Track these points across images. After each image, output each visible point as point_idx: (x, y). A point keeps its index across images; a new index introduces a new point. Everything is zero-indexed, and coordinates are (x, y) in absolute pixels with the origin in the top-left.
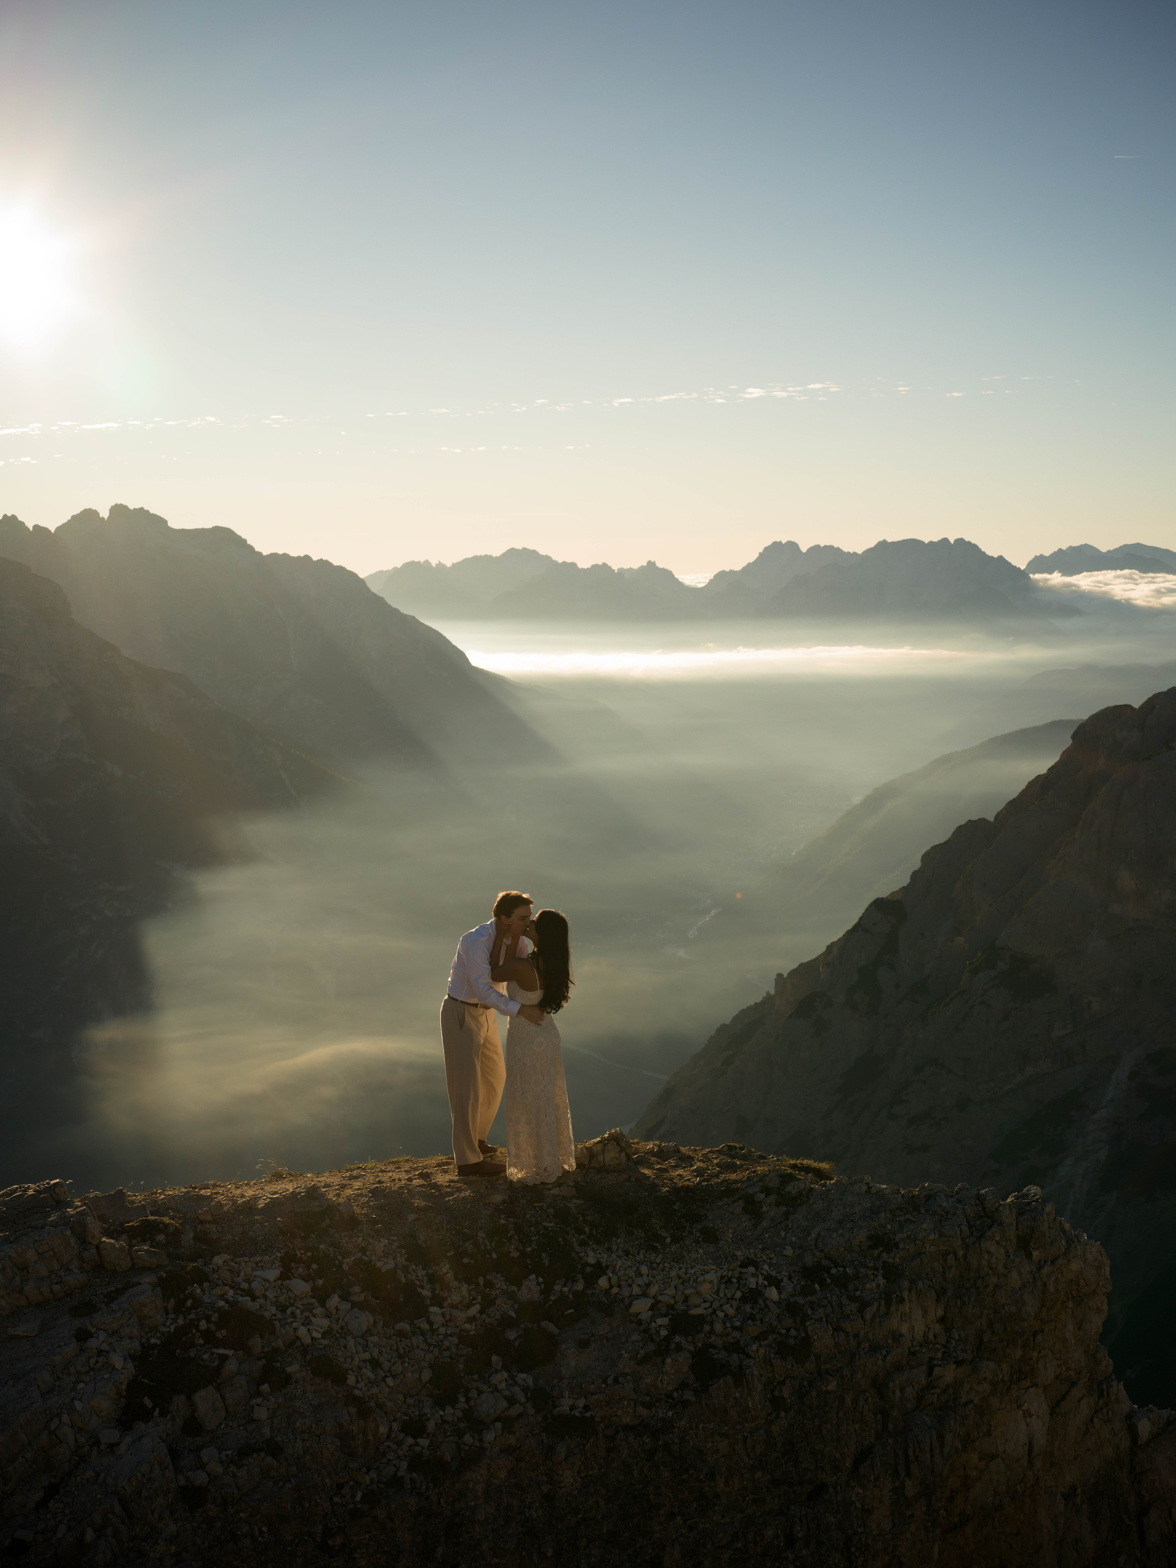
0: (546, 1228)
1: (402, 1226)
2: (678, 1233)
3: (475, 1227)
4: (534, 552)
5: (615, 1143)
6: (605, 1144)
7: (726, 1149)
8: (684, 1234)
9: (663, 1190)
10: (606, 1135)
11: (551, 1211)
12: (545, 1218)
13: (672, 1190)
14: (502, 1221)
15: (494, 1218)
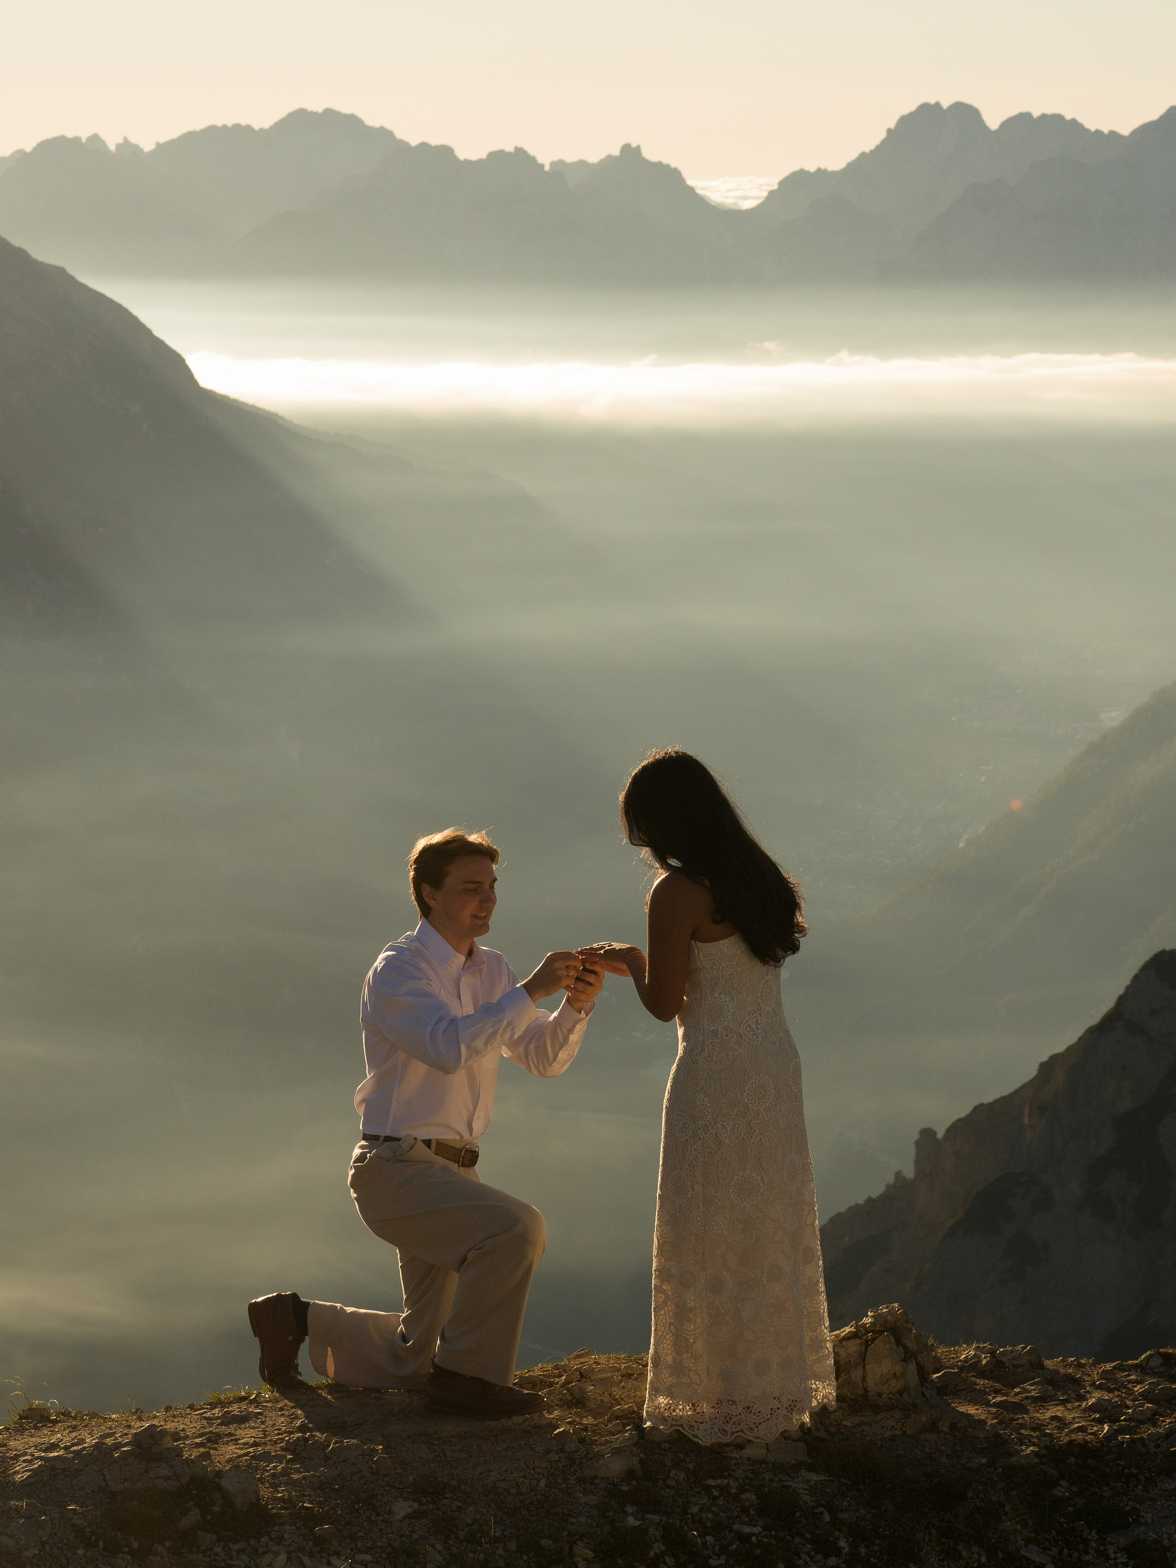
0: (744, 1539)
1: (381, 1530)
2: (1070, 1556)
3: (565, 1533)
4: (353, 120)
5: (892, 1339)
6: (867, 1341)
7: (1157, 1362)
8: (1086, 1558)
9: (1022, 1450)
10: (867, 1321)
11: (750, 1497)
12: (736, 1513)
13: (1044, 1452)
14: (631, 1521)
15: (611, 1514)
